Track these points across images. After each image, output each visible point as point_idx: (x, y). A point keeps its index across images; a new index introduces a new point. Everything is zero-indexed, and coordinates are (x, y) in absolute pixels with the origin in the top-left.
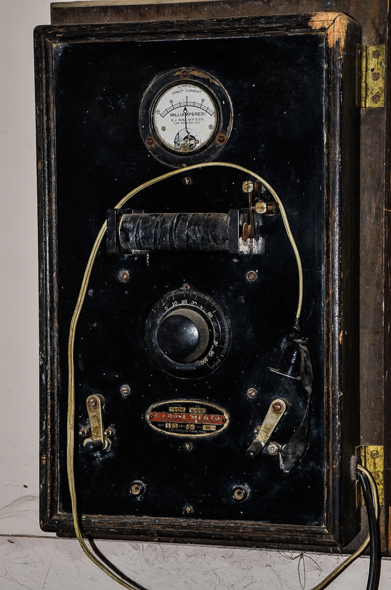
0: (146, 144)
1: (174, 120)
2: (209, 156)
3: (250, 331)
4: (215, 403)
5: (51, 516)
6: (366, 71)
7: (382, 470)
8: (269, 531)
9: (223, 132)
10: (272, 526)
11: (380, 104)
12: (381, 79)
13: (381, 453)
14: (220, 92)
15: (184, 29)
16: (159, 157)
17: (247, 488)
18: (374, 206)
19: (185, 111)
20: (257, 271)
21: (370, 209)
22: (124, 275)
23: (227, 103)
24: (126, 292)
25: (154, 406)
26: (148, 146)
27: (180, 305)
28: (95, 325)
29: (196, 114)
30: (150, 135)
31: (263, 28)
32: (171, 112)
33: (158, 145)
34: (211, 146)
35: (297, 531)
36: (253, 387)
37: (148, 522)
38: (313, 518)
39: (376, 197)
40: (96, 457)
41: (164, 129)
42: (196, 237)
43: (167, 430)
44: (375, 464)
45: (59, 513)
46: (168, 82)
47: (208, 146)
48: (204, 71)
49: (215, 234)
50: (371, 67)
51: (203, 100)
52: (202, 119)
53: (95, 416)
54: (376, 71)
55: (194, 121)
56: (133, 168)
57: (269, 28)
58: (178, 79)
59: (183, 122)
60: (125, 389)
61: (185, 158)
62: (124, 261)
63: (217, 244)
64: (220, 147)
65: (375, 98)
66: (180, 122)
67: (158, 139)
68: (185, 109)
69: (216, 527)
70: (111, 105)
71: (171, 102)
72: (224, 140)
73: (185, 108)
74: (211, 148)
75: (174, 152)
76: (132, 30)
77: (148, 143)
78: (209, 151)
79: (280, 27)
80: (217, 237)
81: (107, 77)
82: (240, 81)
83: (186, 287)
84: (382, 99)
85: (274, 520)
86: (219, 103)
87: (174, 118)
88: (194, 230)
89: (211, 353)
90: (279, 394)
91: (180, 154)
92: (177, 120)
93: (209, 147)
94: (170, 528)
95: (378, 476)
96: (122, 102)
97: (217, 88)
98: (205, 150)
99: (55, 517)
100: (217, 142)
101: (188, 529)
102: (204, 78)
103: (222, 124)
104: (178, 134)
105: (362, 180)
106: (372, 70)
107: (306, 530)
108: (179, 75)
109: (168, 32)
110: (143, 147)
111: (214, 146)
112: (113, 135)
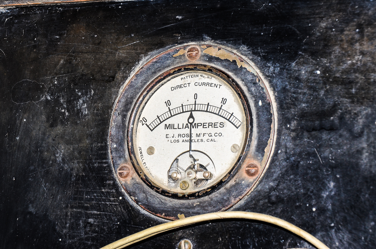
0: (116, 175)
1: (171, 135)
9: (255, 157)
14: (255, 84)
16: (137, 202)
19: (191, 120)
23: (267, 106)
26: (120, 181)
29: (210, 125)
30: (126, 161)
32: (168, 122)
33: (138, 180)
34: (232, 182)
41: (151, 151)
46: (164, 68)
47: (227, 182)
48: (229, 49)
51: (224, 101)
52: (220, 135)
55: (207, 137)
56: (91, 220)
58: (180, 62)
59: (186, 138)
61: (183, 204)
64: (249, 185)
66: (181, 139)
67: (137, 169)
68: (191, 116)
70: (65, 108)
71: (168, 103)
72: (257, 172)
73: (191, 114)
74: (232, 186)
75: (164, 193)
77: (121, 174)
78: (229, 191)
81: (62, 62)
82: (294, 64)
86: (252, 104)
87: (170, 132)
91: (175, 196)
92: (176, 135)
93: (228, 185)
96: (84, 102)
97: (250, 78)
98: (222, 190)
100: (245, 175)
102: (227, 60)
103: (254, 143)
104: (176, 160)
108: (184, 55)
110: (112, 182)
111: (237, 184)
112: (63, 159)
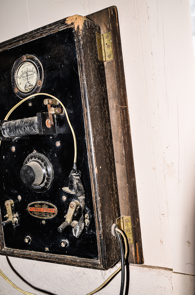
2: (36, 91)
3: (60, 169)
4: (51, 203)
5: (2, 249)
6: (104, 45)
7: (131, 227)
8: (76, 262)
9: (40, 80)
10: (78, 259)
11: (112, 58)
12: (110, 47)
13: (130, 220)
14: (37, 62)
15: (21, 39)
16: (19, 96)
17: (67, 241)
18: (115, 105)
20: (60, 141)
21: (113, 107)
22: (13, 149)
23: (40, 67)
24: (15, 156)
25: (29, 205)
26: (15, 92)
27: (32, 160)
28: (7, 171)
29: (31, 75)
30: (15, 87)
31: (48, 30)
32: (23, 76)
33: (19, 91)
34: (36, 87)
35: (88, 262)
36: (64, 195)
37: (33, 254)
38: (94, 256)
39: (115, 101)
40: (14, 226)
41: (20, 84)
42: (27, 129)
43: (35, 215)
44: (128, 225)
45: (5, 248)
46: (19, 63)
48: (31, 55)
49: (34, 126)
50: (105, 43)
51: (33, 68)
52: (33, 76)
53: (8, 210)
54: (108, 44)
55: (31, 78)
56: (11, 103)
57: (51, 29)
60: (20, 198)
61: (27, 95)
62: (13, 143)
63: (36, 130)
64: (40, 87)
65: (109, 56)
66: (26, 79)
67: (18, 89)
68: (27, 73)
69: (57, 258)
70: (2, 78)
71: (22, 71)
72: (41, 83)
74: (37, 88)
75: (23, 93)
76: (3, 44)
77: (15, 90)
78: (36, 89)
79: (55, 27)
80: (35, 127)
82: (44, 56)
83: (35, 151)
84: (112, 56)
85: (79, 256)
86: (37, 68)
87: (24, 78)
88: (26, 125)
89: (45, 181)
90: (74, 198)
91: (26, 93)
94: (40, 257)
95: (129, 230)
96: (5, 75)
99: (3, 250)
100: (39, 85)
101: (46, 259)
102: (31, 58)
103: (39, 77)
104: (26, 85)
105: (108, 94)
106: (107, 44)
107: (92, 262)
108: (22, 59)
109: (16, 42)
110: (14, 93)
111: (37, 87)
112: (4, 90)
